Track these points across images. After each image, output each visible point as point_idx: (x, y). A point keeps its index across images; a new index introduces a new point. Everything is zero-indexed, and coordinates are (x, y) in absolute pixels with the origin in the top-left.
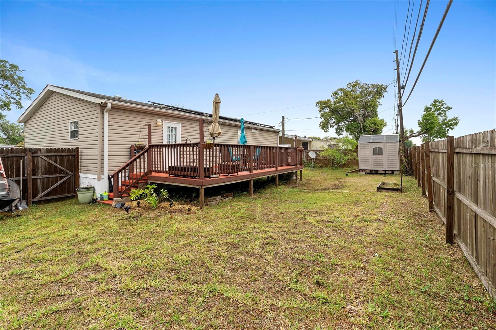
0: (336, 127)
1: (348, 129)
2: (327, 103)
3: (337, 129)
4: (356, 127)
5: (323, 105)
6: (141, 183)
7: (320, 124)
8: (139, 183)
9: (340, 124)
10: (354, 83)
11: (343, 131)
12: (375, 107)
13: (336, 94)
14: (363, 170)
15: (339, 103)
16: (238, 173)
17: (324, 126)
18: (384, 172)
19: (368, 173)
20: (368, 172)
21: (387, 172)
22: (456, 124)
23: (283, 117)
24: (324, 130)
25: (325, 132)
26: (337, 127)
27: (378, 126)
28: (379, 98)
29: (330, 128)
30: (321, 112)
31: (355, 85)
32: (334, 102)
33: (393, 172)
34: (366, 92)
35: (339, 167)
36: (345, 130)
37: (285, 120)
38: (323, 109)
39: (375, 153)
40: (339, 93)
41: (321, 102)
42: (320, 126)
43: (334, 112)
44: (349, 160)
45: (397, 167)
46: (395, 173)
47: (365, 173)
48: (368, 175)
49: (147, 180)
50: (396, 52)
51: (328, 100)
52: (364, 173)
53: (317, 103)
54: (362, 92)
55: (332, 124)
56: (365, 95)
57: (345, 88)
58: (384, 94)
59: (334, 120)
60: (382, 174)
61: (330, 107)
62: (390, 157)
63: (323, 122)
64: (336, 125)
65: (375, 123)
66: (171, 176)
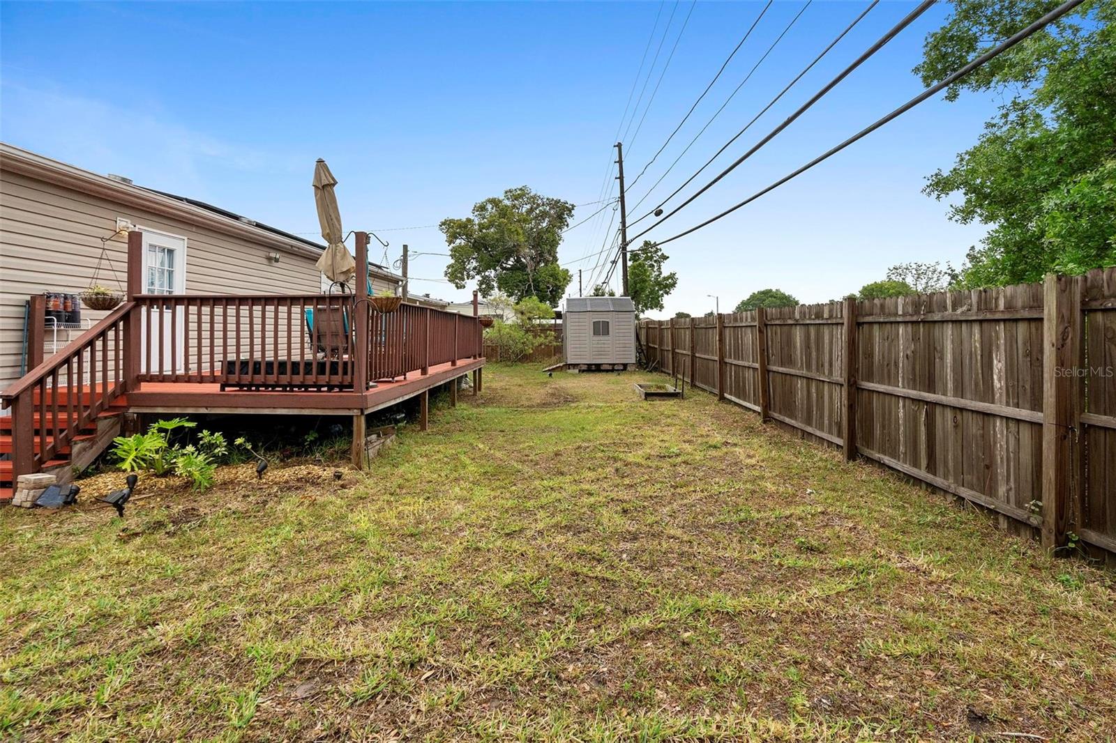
0: (478, 277)
1: (503, 283)
2: (466, 227)
3: (481, 283)
4: (520, 281)
5: (454, 229)
6: (106, 418)
7: (446, 269)
8: (100, 419)
9: (487, 273)
10: (519, 192)
11: (492, 288)
12: (554, 244)
13: (482, 208)
14: (575, 366)
15: (488, 228)
16: (405, 375)
17: (456, 275)
18: (610, 368)
19: (584, 371)
20: (584, 368)
21: (616, 367)
22: (673, 285)
23: (405, 247)
24: (457, 284)
25: (458, 288)
26: (481, 279)
27: (560, 282)
28: (560, 228)
29: (466, 280)
30: (452, 245)
31: (519, 195)
32: (479, 225)
33: (625, 366)
34: (537, 212)
35: (520, 360)
36: (496, 285)
37: (409, 253)
38: (456, 238)
39: (596, 333)
40: (489, 207)
41: (452, 221)
42: (446, 275)
43: (479, 245)
44: (543, 347)
45: (631, 358)
46: (629, 368)
47: (580, 371)
48: (585, 374)
49: (128, 407)
50: (619, 146)
51: (469, 220)
52: (577, 371)
53: (443, 224)
54: (531, 211)
55: (471, 272)
56: (536, 218)
57: (501, 199)
58: (569, 220)
59: (475, 264)
60: (607, 371)
61: (469, 236)
62: (621, 338)
63: (453, 267)
64: (478, 274)
65: (554, 276)
66: (227, 389)
